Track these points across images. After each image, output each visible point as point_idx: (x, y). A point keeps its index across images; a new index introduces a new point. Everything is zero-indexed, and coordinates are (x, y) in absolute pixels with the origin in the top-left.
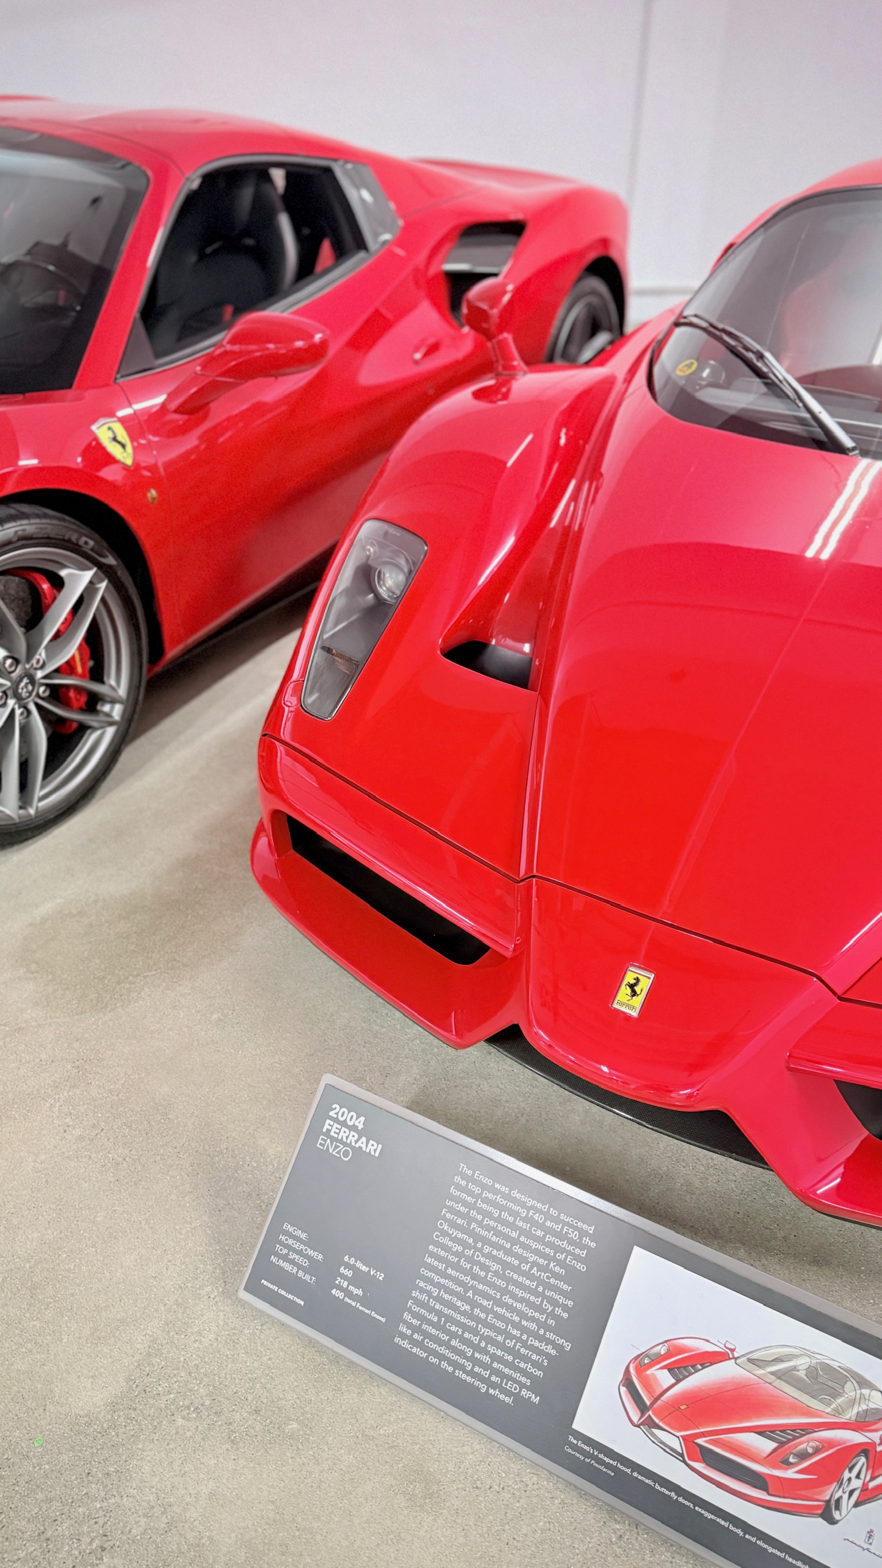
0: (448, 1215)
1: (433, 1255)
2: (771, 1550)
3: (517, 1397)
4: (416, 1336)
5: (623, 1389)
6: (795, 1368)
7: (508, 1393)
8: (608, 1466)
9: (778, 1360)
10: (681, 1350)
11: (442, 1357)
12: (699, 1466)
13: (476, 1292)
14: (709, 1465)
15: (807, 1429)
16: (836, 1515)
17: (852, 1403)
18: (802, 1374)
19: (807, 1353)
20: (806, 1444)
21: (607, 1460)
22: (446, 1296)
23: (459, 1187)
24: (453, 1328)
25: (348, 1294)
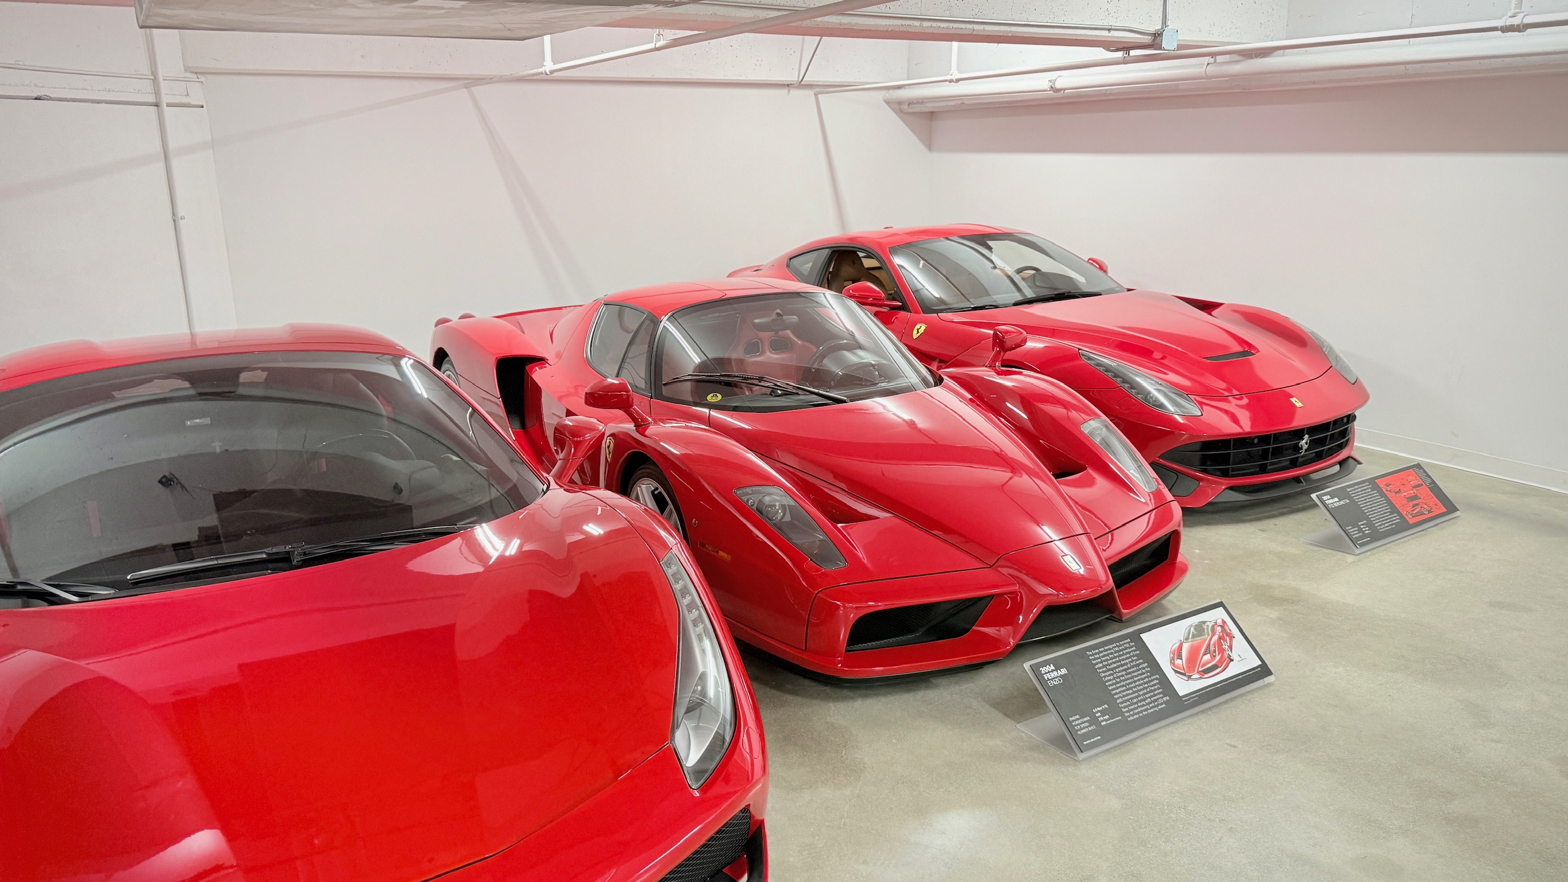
0: (1100, 671)
1: (1110, 685)
2: (1233, 680)
3: (1164, 702)
4: (1131, 713)
5: (1177, 674)
6: (1193, 633)
7: (1162, 704)
8: (1195, 697)
9: (1189, 634)
10: (1174, 651)
11: (1141, 712)
12: (1206, 676)
13: (1128, 684)
14: (1207, 673)
15: (1209, 645)
16: (1232, 658)
17: (1208, 629)
18: (1195, 632)
19: (1191, 626)
20: (1212, 649)
21: (1193, 696)
22: (1124, 693)
23: (1094, 660)
24: (1135, 701)
25: (1106, 720)
